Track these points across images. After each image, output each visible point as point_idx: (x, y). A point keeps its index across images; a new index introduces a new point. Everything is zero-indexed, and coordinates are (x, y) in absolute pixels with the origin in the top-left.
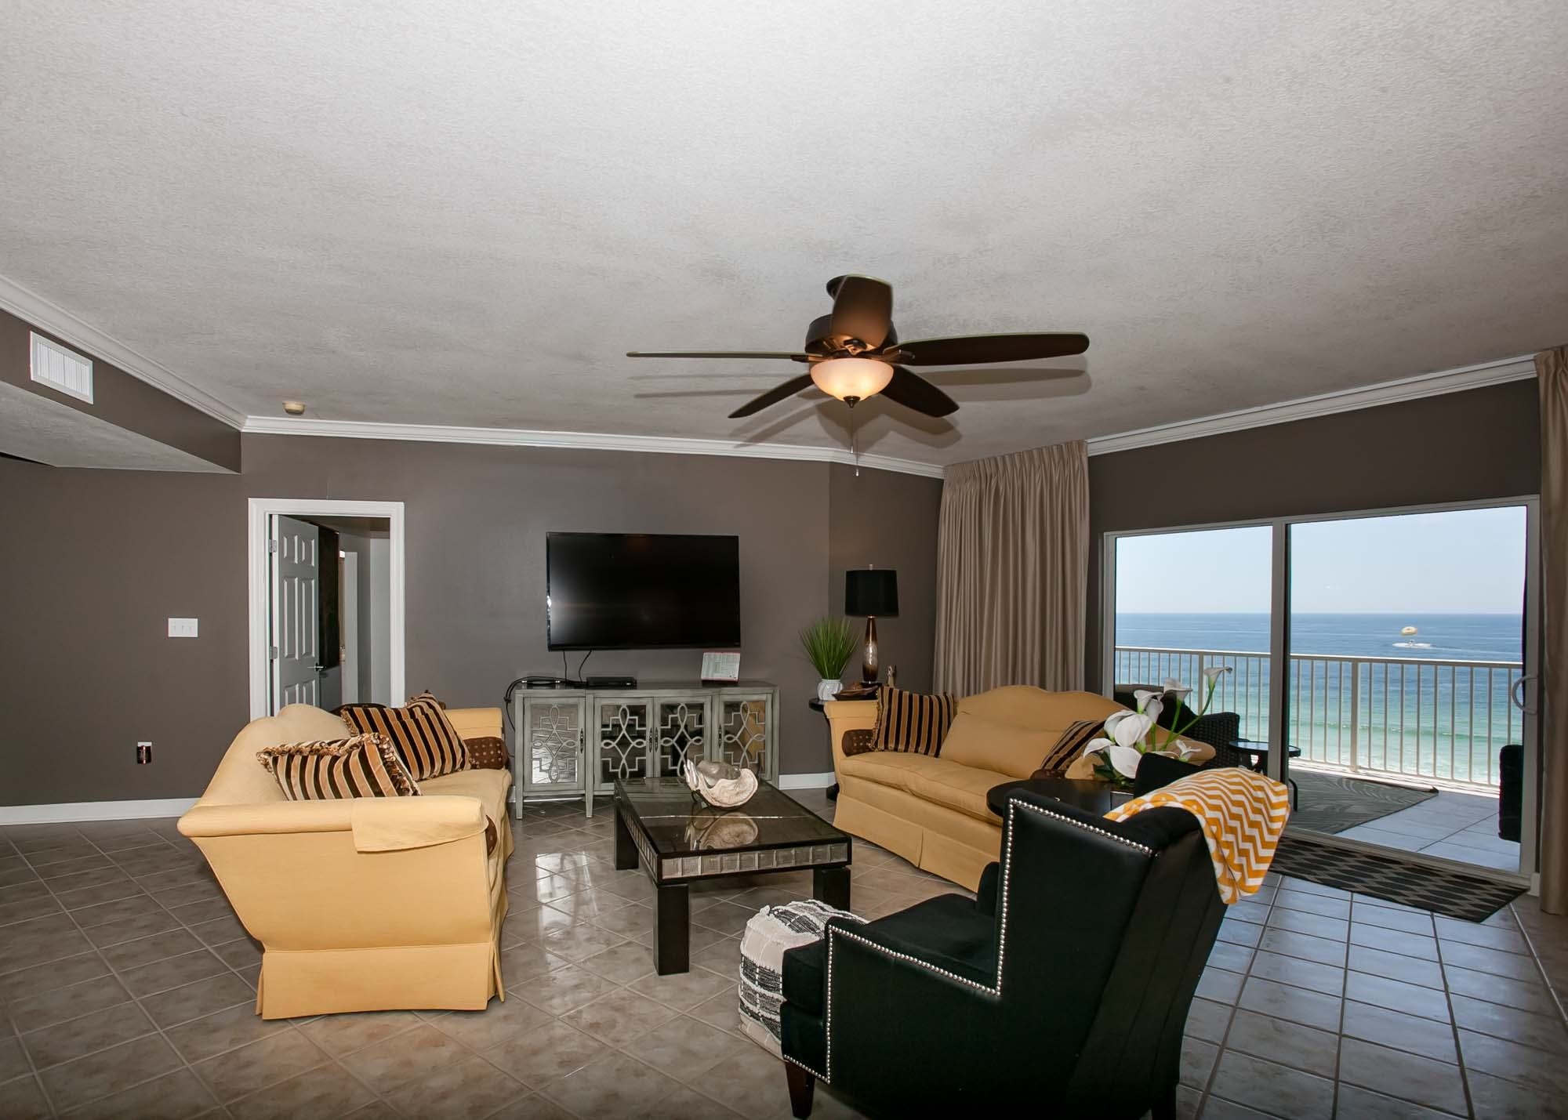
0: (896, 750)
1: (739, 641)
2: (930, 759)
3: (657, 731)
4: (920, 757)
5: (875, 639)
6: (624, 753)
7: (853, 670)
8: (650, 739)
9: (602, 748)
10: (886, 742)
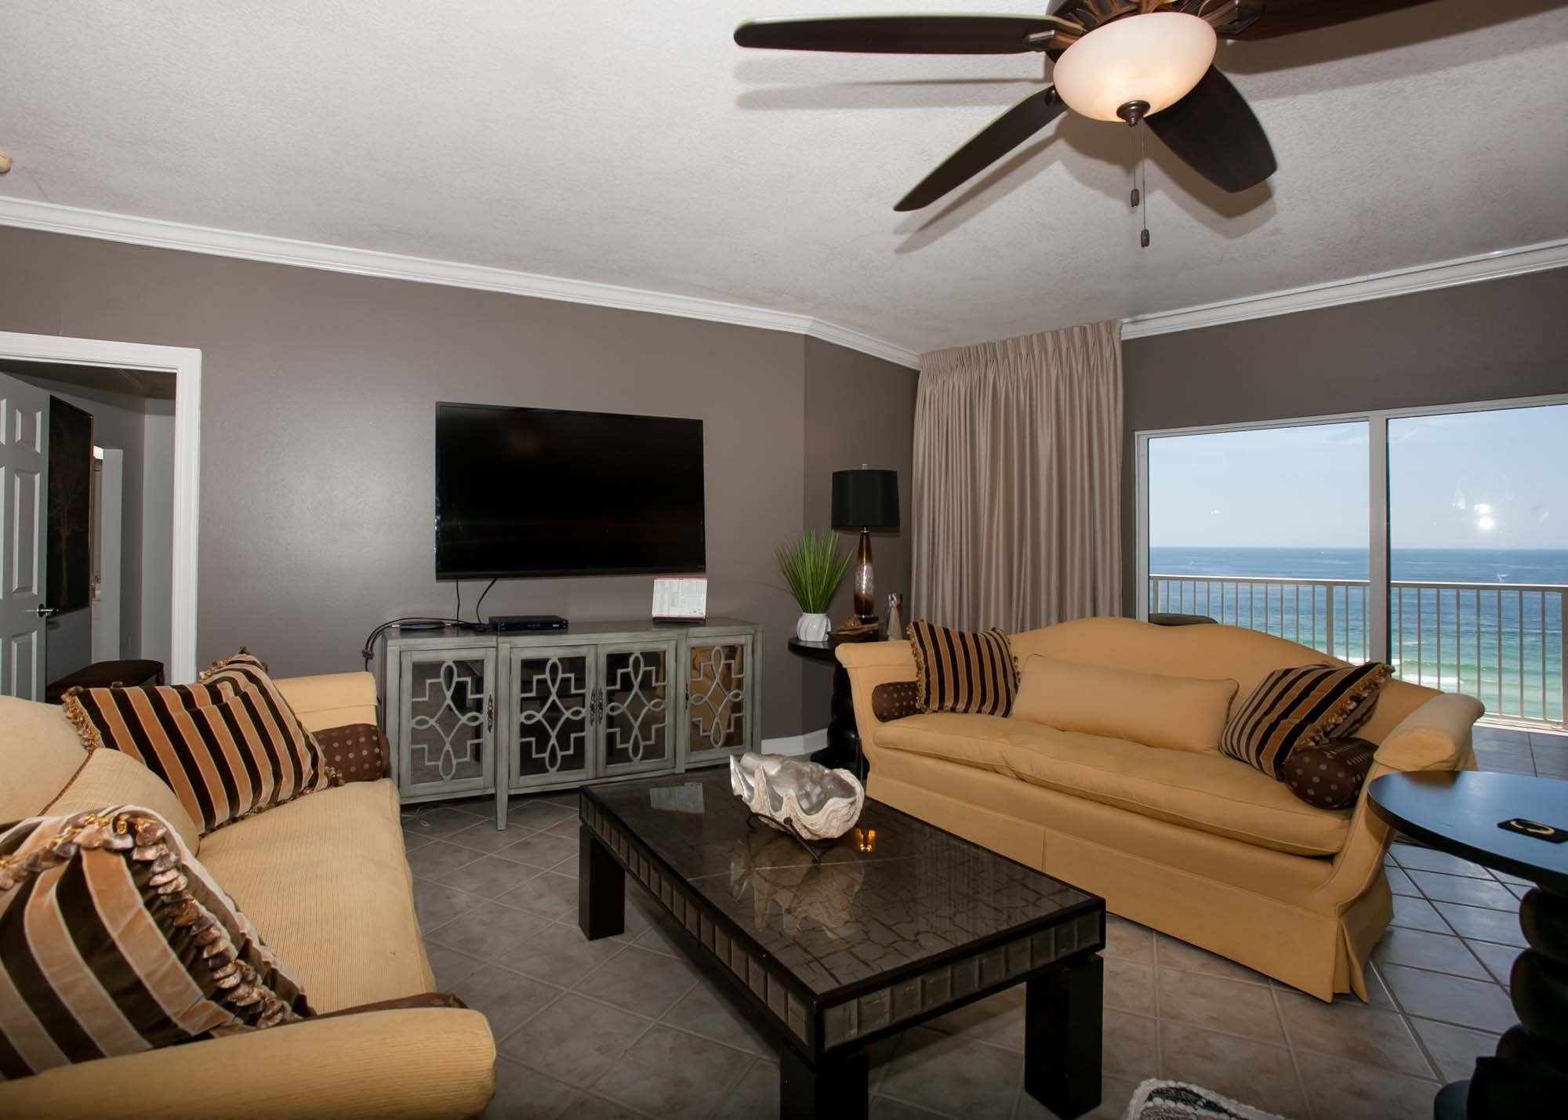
0: (953, 710)
1: (704, 563)
2: (997, 719)
3: (601, 693)
4: (985, 718)
5: (869, 559)
6: (553, 728)
7: (844, 601)
8: (592, 707)
9: (522, 724)
10: (942, 699)
